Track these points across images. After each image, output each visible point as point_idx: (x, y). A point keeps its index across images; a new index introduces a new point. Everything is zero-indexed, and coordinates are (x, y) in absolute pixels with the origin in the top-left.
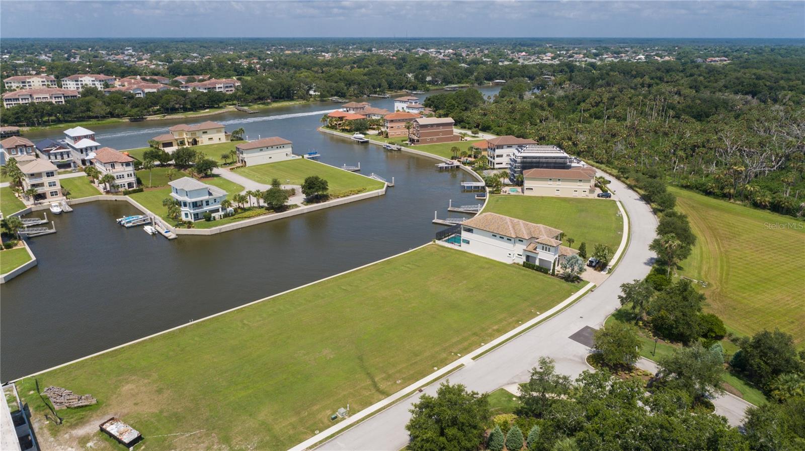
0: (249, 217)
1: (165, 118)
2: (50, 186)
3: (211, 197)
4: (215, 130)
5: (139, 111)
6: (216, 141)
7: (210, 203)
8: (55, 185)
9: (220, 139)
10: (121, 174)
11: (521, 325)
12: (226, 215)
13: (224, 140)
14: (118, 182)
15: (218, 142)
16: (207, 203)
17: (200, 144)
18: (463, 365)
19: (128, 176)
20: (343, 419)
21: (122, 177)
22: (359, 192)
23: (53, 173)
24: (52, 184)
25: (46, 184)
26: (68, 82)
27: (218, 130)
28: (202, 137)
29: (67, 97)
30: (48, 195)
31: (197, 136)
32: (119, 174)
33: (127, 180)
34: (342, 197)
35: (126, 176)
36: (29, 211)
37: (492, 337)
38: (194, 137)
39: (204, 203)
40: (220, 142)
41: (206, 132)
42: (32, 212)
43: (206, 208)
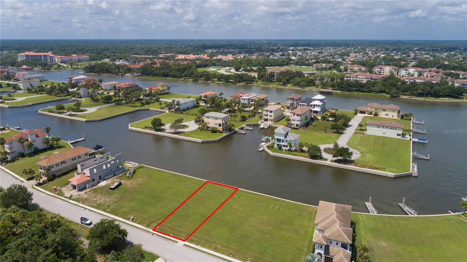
0: (295, 155)
1: (411, 98)
2: (270, 116)
3: (285, 139)
4: (391, 110)
5: (397, 92)
6: (390, 117)
7: (284, 141)
8: (271, 117)
9: (393, 116)
10: (294, 119)
11: (231, 257)
12: (289, 150)
13: (396, 117)
14: (292, 122)
15: (391, 117)
16: (283, 141)
17: (379, 116)
18: (178, 242)
19: (297, 121)
20: (130, 221)
21: (294, 120)
22: (376, 168)
23: (272, 111)
24: (271, 116)
25: (269, 115)
26: (402, 71)
27: (393, 111)
28: (381, 112)
29: (372, 79)
30: (269, 120)
31: (379, 111)
32: (293, 119)
33: (296, 123)
34: (359, 166)
35: (296, 121)
36: (257, 124)
37: (209, 248)
38: (376, 111)
39: (281, 141)
40: (393, 118)
41: (385, 110)
42: (259, 125)
43: (281, 143)
